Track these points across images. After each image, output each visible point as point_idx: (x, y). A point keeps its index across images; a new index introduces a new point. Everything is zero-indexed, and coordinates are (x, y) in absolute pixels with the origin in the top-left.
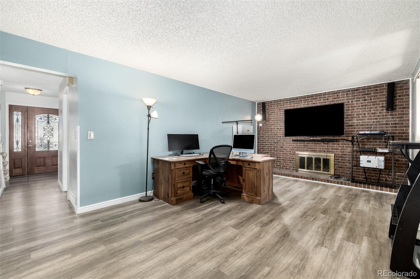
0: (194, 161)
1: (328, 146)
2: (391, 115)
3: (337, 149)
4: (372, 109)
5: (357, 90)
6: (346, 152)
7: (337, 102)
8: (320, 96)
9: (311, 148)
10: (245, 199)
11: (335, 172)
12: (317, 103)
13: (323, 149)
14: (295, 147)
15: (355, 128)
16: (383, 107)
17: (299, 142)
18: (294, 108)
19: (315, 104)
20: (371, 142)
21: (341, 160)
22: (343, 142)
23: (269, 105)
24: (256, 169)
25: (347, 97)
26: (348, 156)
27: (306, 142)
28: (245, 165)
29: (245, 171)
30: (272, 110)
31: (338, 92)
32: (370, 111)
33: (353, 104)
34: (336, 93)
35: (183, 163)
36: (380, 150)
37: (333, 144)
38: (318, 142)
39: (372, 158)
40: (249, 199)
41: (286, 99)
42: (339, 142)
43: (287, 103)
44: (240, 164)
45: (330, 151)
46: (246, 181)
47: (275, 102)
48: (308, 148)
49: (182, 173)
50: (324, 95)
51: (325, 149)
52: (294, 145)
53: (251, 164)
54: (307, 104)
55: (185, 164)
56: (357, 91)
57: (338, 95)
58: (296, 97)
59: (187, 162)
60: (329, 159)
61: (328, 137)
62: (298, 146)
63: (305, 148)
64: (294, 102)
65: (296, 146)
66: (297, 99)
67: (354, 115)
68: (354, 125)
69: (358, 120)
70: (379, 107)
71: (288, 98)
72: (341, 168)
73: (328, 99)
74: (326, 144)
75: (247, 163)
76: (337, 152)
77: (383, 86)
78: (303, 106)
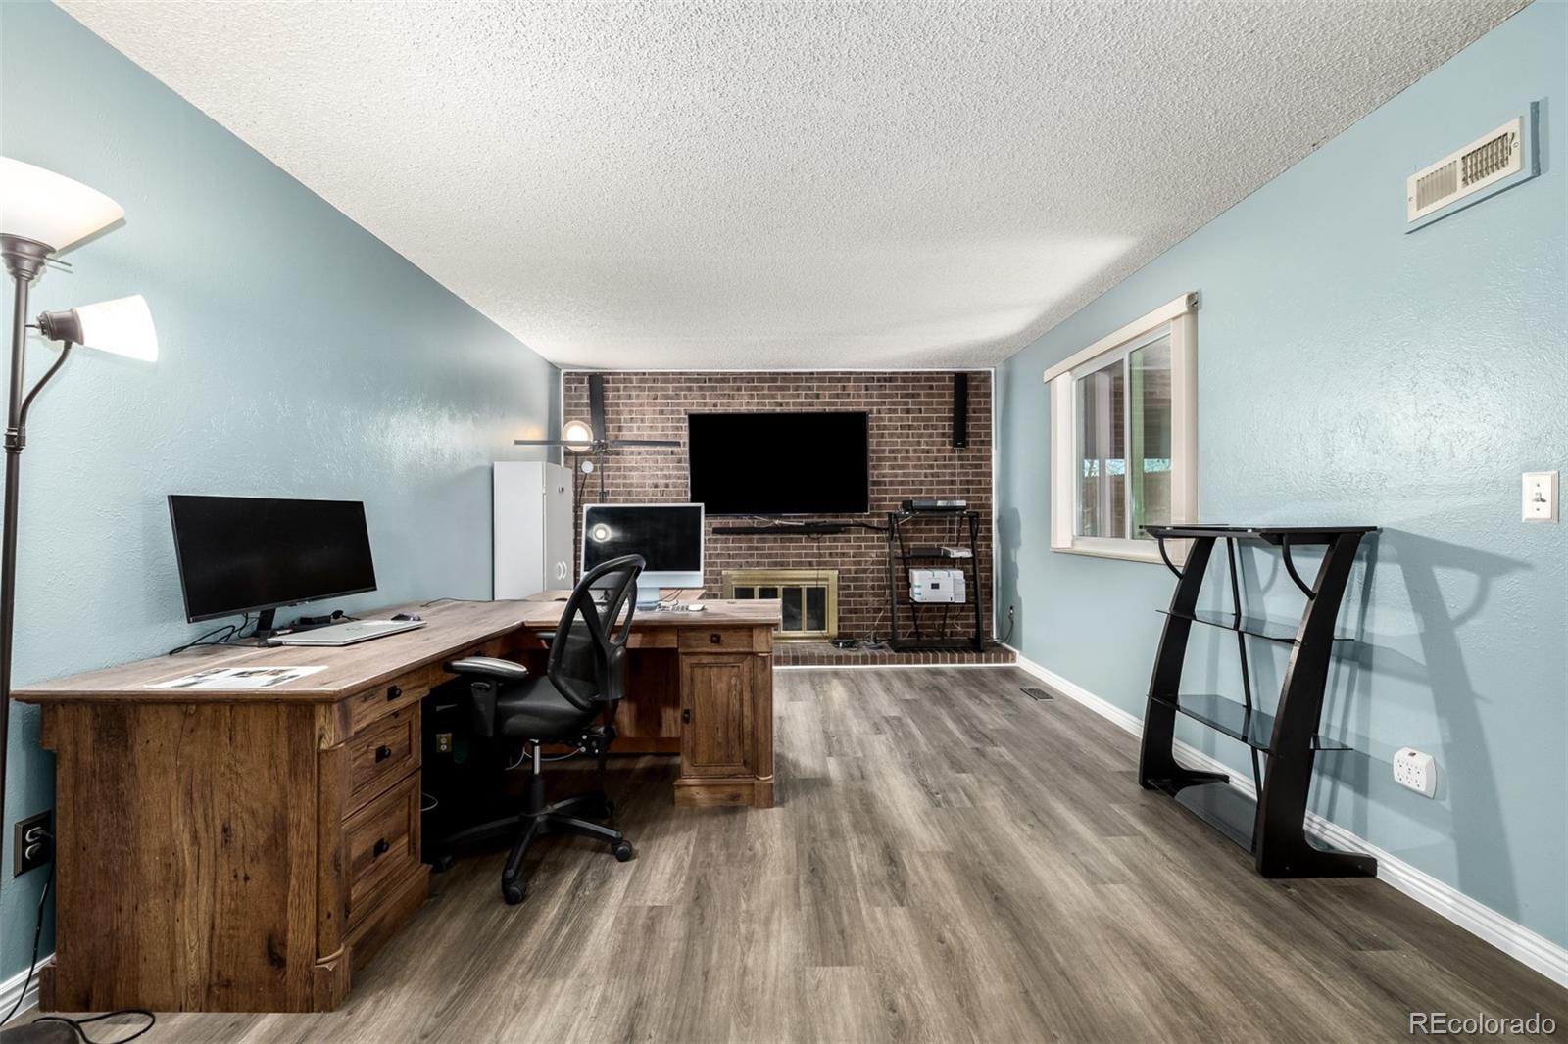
0: (443, 662)
1: (819, 548)
2: (961, 459)
3: (843, 555)
4: (922, 440)
5: (890, 380)
6: (867, 562)
7: (843, 409)
8: (795, 380)
9: (770, 556)
10: (694, 800)
11: (839, 628)
12: (787, 404)
13: (806, 556)
14: (719, 556)
15: (886, 491)
16: (943, 435)
17: (731, 537)
18: (714, 412)
19: (781, 405)
20: (921, 531)
21: (855, 588)
22: (858, 533)
23: (619, 391)
24: (753, 654)
25: (867, 396)
26: (871, 575)
27: (755, 536)
28: (694, 643)
29: (692, 672)
30: (631, 412)
31: (845, 377)
32: (919, 443)
33: (882, 419)
34: (839, 380)
35: (384, 692)
36: (955, 554)
37: (835, 540)
38: (791, 536)
39: (940, 575)
40: (719, 796)
41: (686, 374)
42: (849, 532)
43: (690, 389)
44: (670, 641)
45: (826, 563)
46: (698, 716)
47: (642, 381)
48: (762, 556)
49: (373, 756)
50: (807, 380)
51: (813, 556)
52: (716, 549)
53: (724, 635)
54: (758, 403)
55: (393, 694)
56: (890, 382)
57: (844, 386)
58: (722, 374)
59: (403, 680)
60: (824, 588)
61: (820, 517)
62: (728, 549)
63: (751, 556)
64: (714, 389)
65: (722, 550)
66: (725, 382)
67: (883, 451)
68: (885, 481)
69: (892, 468)
70: (938, 435)
71: (691, 374)
72: (855, 611)
73: (818, 396)
74: (814, 538)
75: (707, 635)
76: (843, 564)
77: (943, 380)
78: (744, 409)
